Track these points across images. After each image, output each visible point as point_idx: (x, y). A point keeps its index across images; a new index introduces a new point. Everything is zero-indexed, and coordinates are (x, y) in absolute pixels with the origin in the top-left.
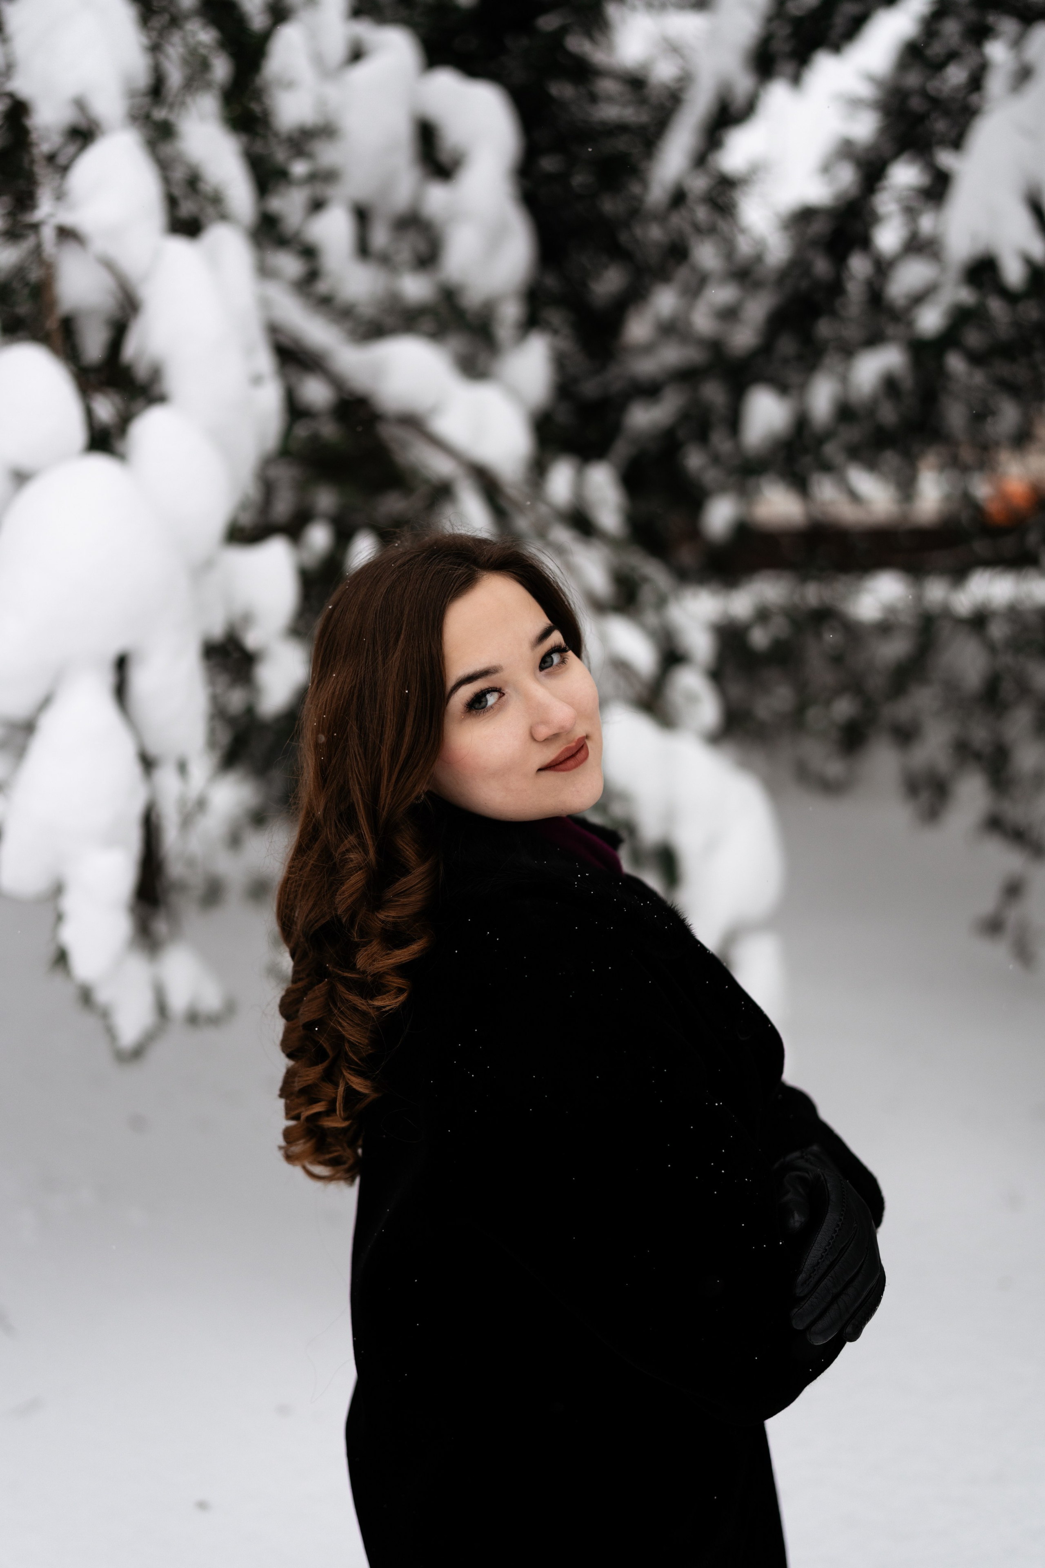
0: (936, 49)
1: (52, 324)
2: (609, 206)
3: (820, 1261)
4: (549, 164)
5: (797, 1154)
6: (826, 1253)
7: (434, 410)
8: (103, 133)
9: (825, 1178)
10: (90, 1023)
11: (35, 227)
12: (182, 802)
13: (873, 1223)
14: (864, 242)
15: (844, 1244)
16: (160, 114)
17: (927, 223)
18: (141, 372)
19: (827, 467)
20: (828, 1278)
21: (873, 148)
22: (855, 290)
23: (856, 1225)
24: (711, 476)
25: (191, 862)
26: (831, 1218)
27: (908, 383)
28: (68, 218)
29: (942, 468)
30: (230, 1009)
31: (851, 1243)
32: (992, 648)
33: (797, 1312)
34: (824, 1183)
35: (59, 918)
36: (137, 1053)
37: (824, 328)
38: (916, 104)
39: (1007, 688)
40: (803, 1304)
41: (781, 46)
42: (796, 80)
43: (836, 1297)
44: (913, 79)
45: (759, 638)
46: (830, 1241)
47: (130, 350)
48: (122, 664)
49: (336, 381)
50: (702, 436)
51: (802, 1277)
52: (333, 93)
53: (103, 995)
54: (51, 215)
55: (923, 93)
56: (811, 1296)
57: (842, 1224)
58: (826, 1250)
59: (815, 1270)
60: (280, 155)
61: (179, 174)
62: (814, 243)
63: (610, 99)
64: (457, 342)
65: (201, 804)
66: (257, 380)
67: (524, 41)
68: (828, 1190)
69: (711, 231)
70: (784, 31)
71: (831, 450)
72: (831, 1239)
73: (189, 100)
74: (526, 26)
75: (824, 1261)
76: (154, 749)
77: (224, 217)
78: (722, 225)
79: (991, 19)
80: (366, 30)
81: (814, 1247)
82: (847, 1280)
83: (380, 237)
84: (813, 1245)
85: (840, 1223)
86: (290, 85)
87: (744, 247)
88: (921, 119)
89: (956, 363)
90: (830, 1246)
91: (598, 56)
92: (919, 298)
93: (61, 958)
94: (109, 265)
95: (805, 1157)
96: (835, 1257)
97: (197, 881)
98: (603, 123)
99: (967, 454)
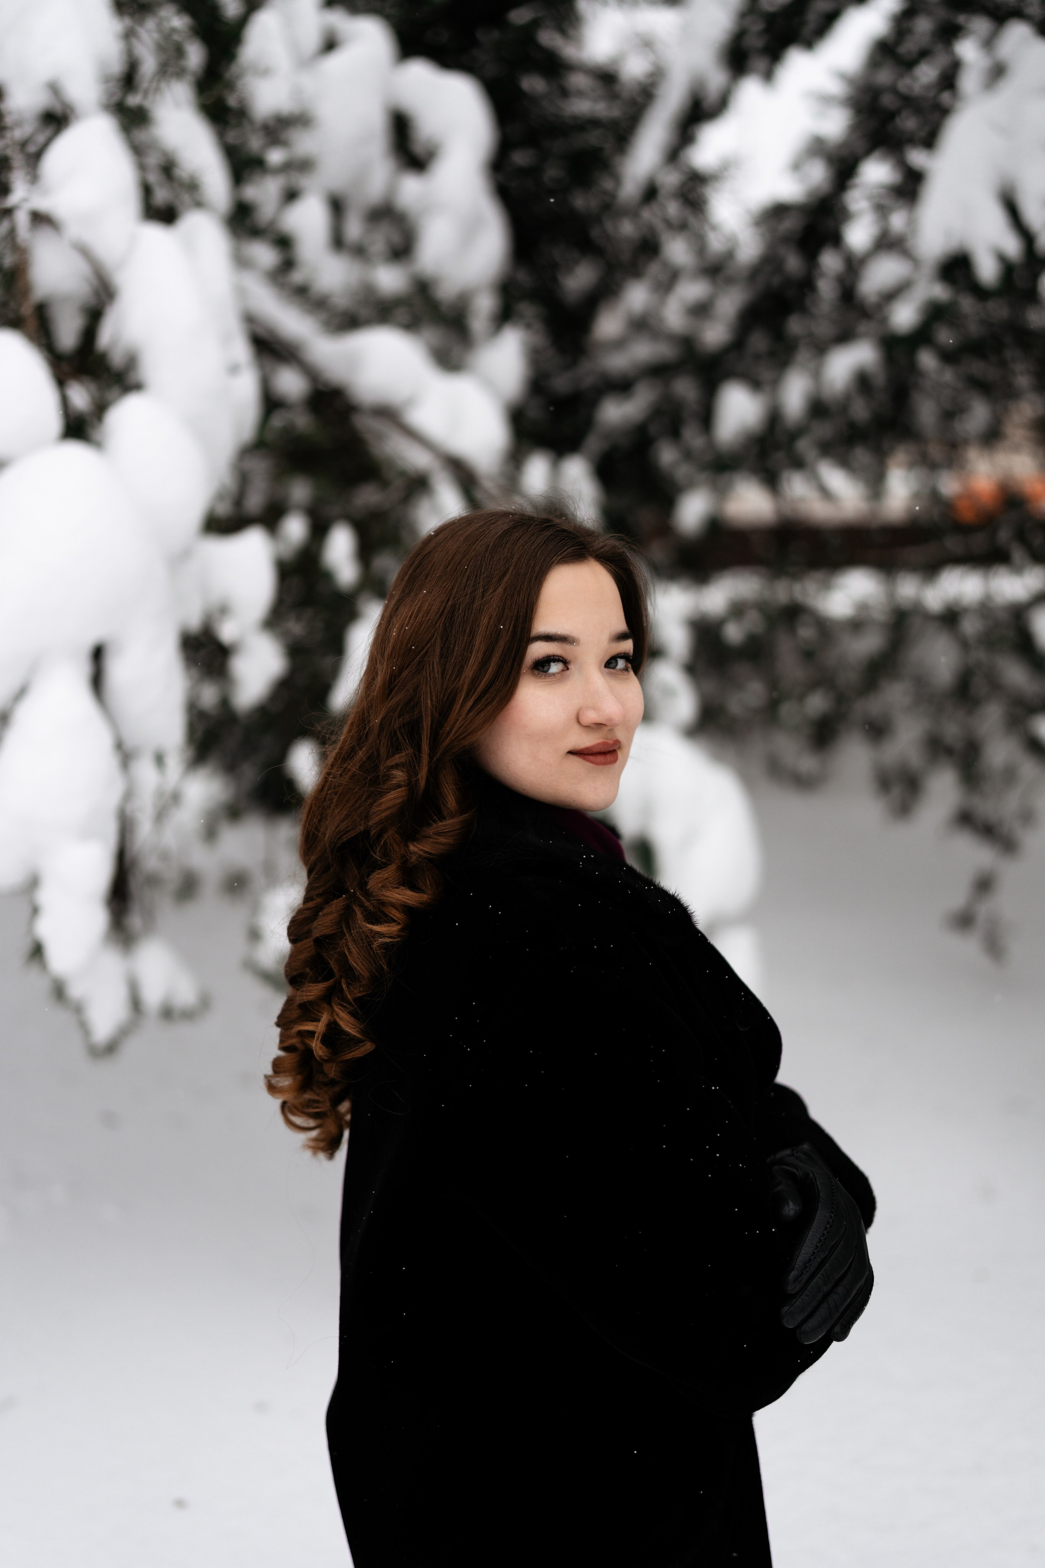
0: (909, 47)
1: (27, 310)
2: (581, 201)
3: (811, 1257)
4: (520, 158)
5: (788, 1152)
6: (818, 1250)
7: (411, 402)
8: (77, 118)
9: (814, 1176)
10: (63, 1018)
11: (8, 212)
12: (160, 794)
13: (862, 1222)
14: (836, 239)
15: (835, 1242)
16: (133, 100)
17: (898, 221)
18: (117, 359)
19: (799, 464)
20: (819, 1275)
21: (844, 144)
22: (826, 289)
23: (845, 1223)
24: (682, 472)
25: (165, 856)
26: (821, 1216)
27: (880, 380)
28: (42, 204)
29: (911, 465)
30: (205, 1003)
31: (841, 1241)
32: (964, 644)
33: (788, 1309)
34: (814, 1180)
35: (35, 911)
36: (111, 1048)
37: (795, 325)
38: (888, 101)
39: (979, 685)
40: (794, 1301)
41: (754, 41)
42: (768, 76)
43: (826, 1296)
44: (884, 77)
45: (734, 633)
46: (821, 1238)
47: (105, 337)
48: (98, 654)
49: (310, 372)
50: (674, 432)
51: (793, 1274)
52: (309, 82)
53: (75, 991)
54: (25, 200)
55: (894, 90)
56: (802, 1293)
57: (833, 1221)
58: (817, 1247)
59: (806, 1267)
60: (255, 143)
61: (153, 160)
62: (786, 240)
63: (580, 94)
64: (432, 335)
65: (176, 798)
66: (234, 370)
67: (496, 35)
68: (818, 1187)
69: (682, 227)
70: (757, 26)
71: (804, 446)
72: (822, 1236)
73: (163, 85)
74: (498, 19)
75: (815, 1258)
76: (131, 740)
77: (199, 204)
78: (692, 220)
79: (961, 19)
80: (338, 19)
81: (805, 1244)
82: (837, 1278)
83: (354, 229)
84: (804, 1242)
85: (830, 1220)
86: (265, 72)
87: (716, 244)
88: (890, 116)
89: (927, 360)
90: (821, 1243)
91: (569, 51)
92: (892, 295)
93: (37, 952)
94: (84, 251)
95: (796, 1155)
96: (826, 1254)
97: (172, 875)
98: (575, 118)
99: (935, 451)
